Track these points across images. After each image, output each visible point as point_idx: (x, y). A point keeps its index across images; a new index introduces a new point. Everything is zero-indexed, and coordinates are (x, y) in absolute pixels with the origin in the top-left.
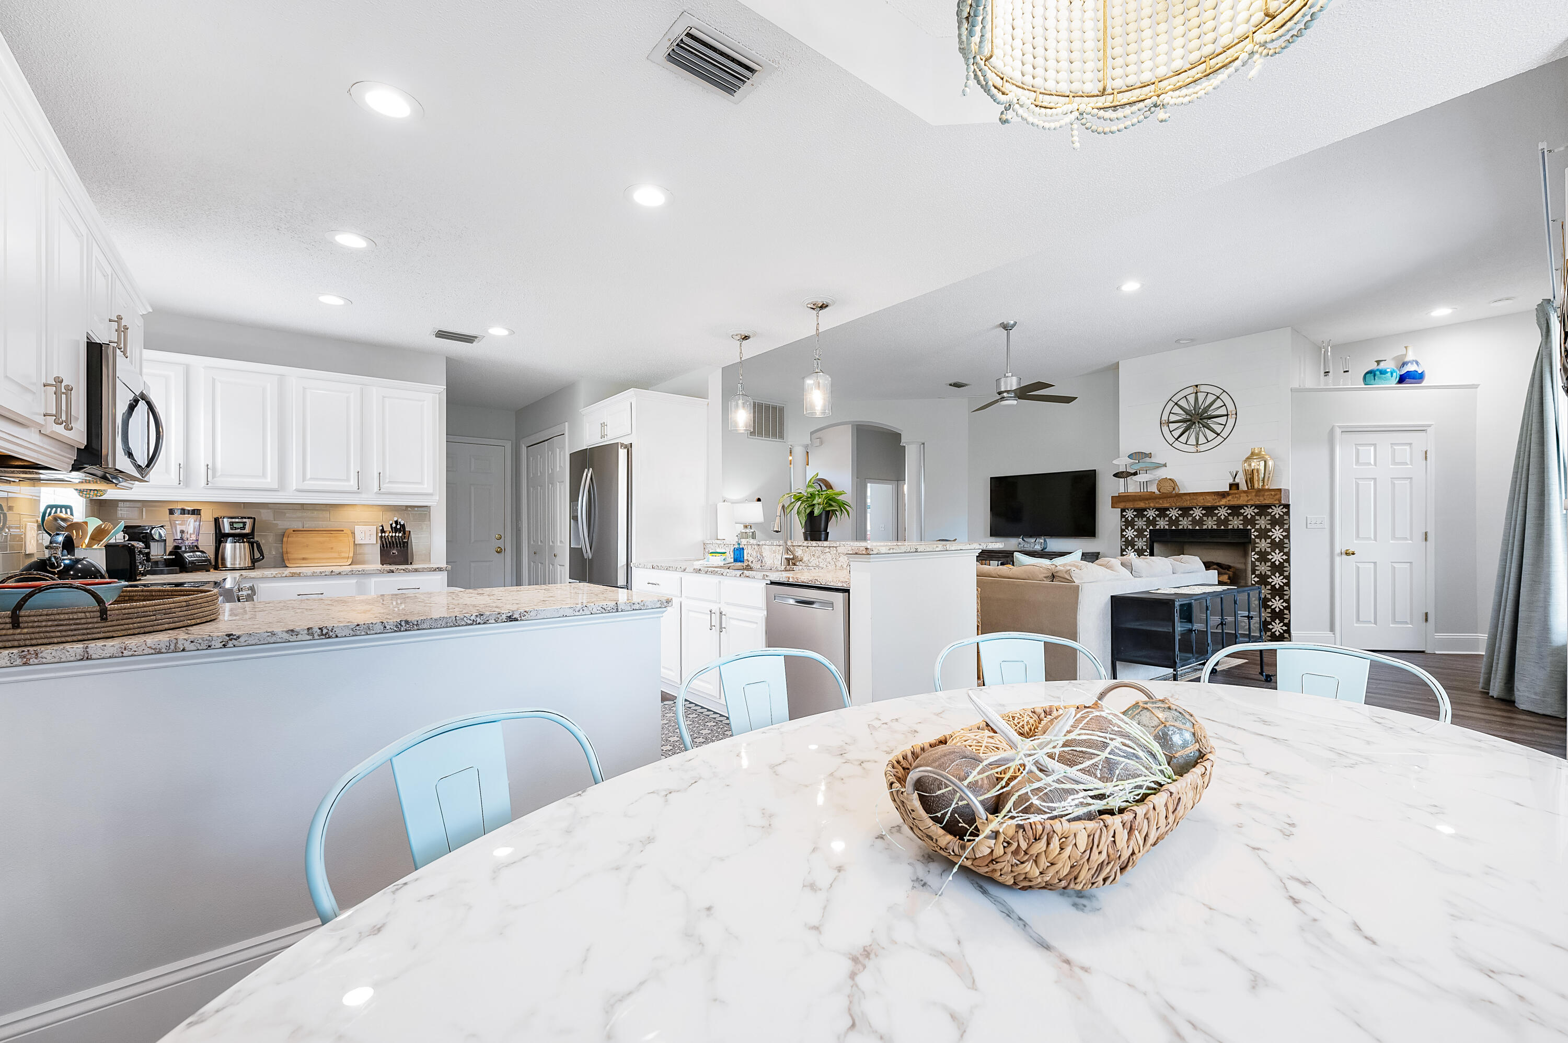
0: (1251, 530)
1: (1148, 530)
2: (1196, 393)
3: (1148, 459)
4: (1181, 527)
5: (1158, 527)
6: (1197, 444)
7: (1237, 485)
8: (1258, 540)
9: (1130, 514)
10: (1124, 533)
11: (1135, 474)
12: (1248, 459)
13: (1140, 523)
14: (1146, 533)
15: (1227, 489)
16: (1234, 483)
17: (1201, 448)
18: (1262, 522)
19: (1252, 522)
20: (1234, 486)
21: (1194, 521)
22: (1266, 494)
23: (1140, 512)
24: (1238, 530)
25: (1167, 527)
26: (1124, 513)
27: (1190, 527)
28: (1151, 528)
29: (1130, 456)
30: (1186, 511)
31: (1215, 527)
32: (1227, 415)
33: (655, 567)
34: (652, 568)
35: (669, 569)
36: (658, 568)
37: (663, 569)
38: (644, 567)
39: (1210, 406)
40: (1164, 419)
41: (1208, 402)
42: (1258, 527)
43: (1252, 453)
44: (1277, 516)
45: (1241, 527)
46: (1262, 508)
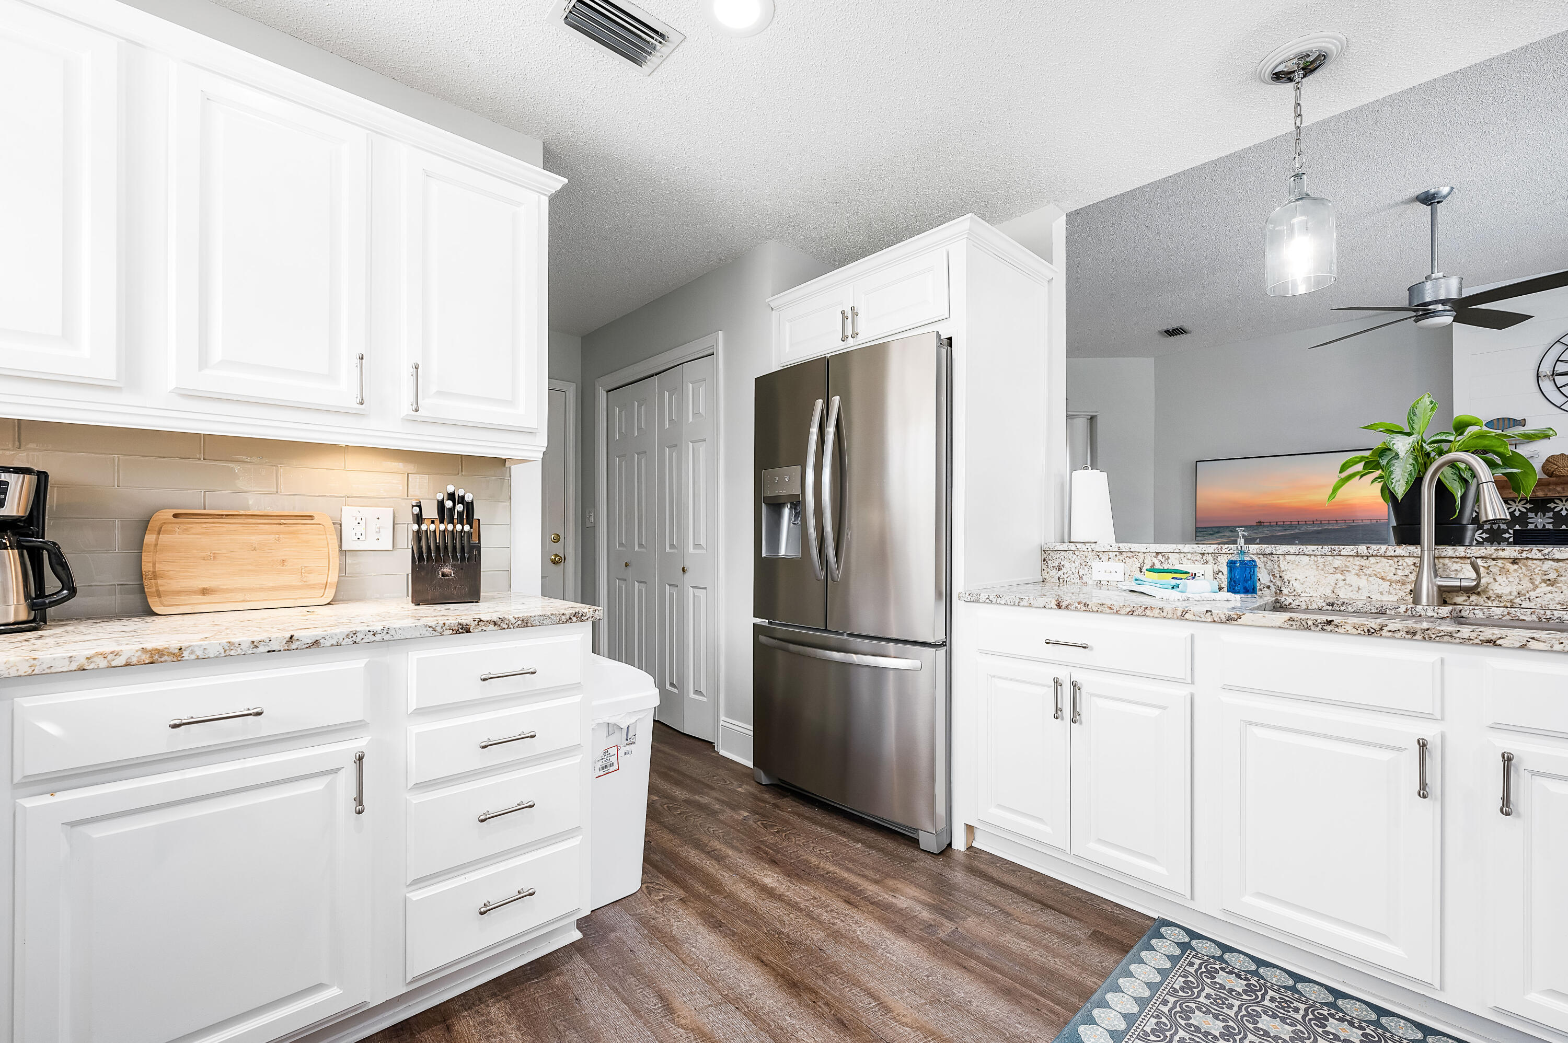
5: (1531, 527)
25: (1550, 527)
29: (1492, 423)
33: (1070, 604)
34: (1059, 606)
35: (1135, 614)
36: (1083, 608)
37: (1108, 611)
38: (1021, 604)
40: (1546, 371)
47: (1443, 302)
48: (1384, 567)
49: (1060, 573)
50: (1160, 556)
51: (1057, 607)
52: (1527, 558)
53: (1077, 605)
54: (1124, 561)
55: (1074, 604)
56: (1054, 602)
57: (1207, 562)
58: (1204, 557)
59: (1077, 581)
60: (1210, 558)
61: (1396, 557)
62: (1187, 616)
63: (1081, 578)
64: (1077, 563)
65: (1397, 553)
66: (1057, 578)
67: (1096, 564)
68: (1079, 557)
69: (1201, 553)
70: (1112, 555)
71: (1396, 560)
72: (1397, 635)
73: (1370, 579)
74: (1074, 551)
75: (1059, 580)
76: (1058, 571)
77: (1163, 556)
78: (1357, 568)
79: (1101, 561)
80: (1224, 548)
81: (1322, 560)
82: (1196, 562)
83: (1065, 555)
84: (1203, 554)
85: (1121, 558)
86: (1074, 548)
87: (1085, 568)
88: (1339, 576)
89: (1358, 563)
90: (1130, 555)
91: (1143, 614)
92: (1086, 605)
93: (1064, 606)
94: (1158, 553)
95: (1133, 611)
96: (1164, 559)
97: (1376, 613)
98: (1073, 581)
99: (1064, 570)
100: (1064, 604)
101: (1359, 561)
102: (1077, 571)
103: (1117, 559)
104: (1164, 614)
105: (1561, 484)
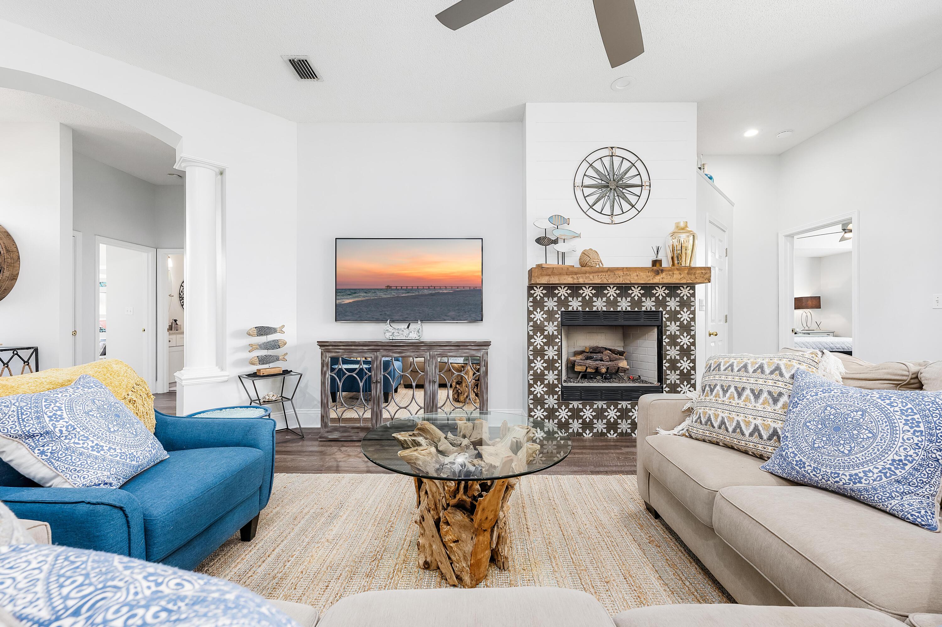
0: (662, 312)
1: (559, 312)
2: (611, 156)
3: (565, 226)
4: (595, 309)
5: (570, 309)
6: (613, 214)
7: (660, 262)
8: (668, 323)
9: (538, 292)
10: (532, 316)
11: (555, 242)
12: (673, 234)
13: (551, 304)
14: (557, 316)
15: (649, 265)
16: (657, 259)
17: (616, 219)
18: (673, 304)
19: (662, 303)
20: (656, 262)
21: (608, 302)
22: (698, 272)
23: (551, 290)
24: (652, 312)
25: (580, 309)
26: (532, 292)
27: (604, 309)
28: (563, 309)
29: (550, 219)
30: (600, 290)
31: (629, 309)
32: (642, 186)
39: (626, 174)
40: (578, 182)
41: (623, 169)
42: (668, 308)
43: (677, 227)
44: (685, 298)
45: (654, 309)
46: (673, 289)
105: (593, 273)
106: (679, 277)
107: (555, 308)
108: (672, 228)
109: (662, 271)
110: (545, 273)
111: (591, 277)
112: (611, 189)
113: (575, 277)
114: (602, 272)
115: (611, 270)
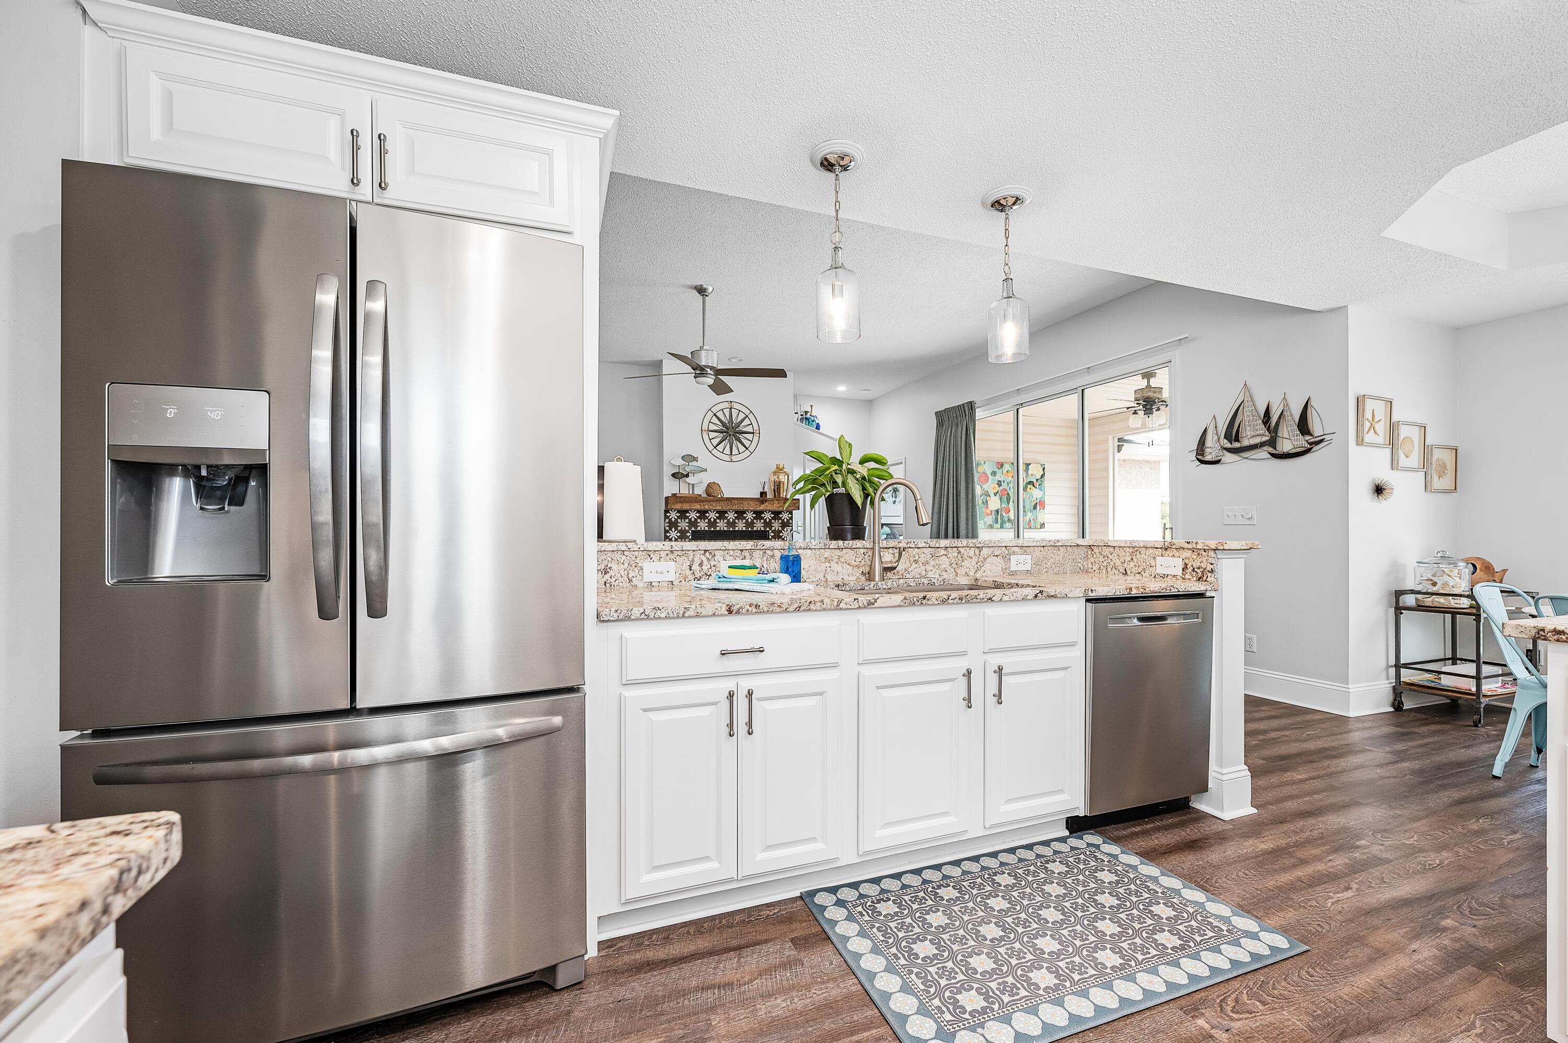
0: (769, 531)
1: (690, 531)
2: (731, 408)
3: (695, 463)
4: (718, 529)
5: (698, 529)
6: (731, 454)
7: (765, 494)
8: (773, 540)
9: (673, 515)
10: (668, 534)
11: (687, 476)
12: (775, 473)
13: (683, 524)
14: (688, 534)
15: (758, 496)
16: (763, 491)
17: (735, 458)
18: (776, 525)
19: (768, 524)
20: (763, 494)
21: (729, 524)
23: (683, 513)
24: (761, 531)
25: (706, 529)
26: (668, 514)
27: (726, 529)
28: (693, 529)
29: (683, 458)
30: (722, 514)
31: (744, 529)
32: (753, 434)
33: (741, 608)
34: (730, 611)
35: (801, 609)
36: (755, 610)
37: (778, 610)
38: (687, 614)
39: (741, 423)
40: (705, 427)
41: (739, 419)
42: (773, 529)
43: (777, 468)
44: (785, 520)
45: (762, 529)
46: (777, 514)
47: (712, 368)
48: (849, 555)
49: (607, 576)
50: (707, 554)
51: (727, 613)
52: (910, 547)
53: (748, 607)
54: (675, 560)
55: (746, 607)
56: (724, 607)
57: (745, 558)
58: (743, 554)
59: (626, 584)
60: (747, 554)
61: (856, 548)
62: (842, 605)
63: (630, 581)
64: (626, 565)
65: (857, 546)
66: (603, 582)
67: (647, 565)
68: (628, 558)
69: (740, 550)
70: (663, 554)
71: (855, 550)
72: (955, 602)
73: (844, 565)
74: (623, 551)
75: (605, 585)
76: (605, 574)
77: (710, 553)
78: (837, 557)
79: (652, 560)
80: (759, 544)
81: (818, 553)
82: (737, 558)
83: (613, 556)
84: (742, 550)
85: (672, 557)
86: (624, 548)
87: (636, 569)
88: (828, 564)
89: (837, 554)
90: (680, 553)
91: (808, 608)
92: (757, 606)
93: (735, 611)
94: (705, 551)
95: (800, 607)
96: (711, 556)
97: (860, 589)
98: (621, 584)
99: (611, 573)
100: (735, 609)
101: (838, 553)
102: (626, 574)
103: (668, 558)
104: (824, 606)
105: (715, 501)
106: (778, 505)
107: (687, 528)
108: (774, 468)
109: (766, 501)
110: (678, 501)
111: (714, 504)
112: (730, 435)
113: (702, 504)
114: (722, 501)
115: (729, 500)
